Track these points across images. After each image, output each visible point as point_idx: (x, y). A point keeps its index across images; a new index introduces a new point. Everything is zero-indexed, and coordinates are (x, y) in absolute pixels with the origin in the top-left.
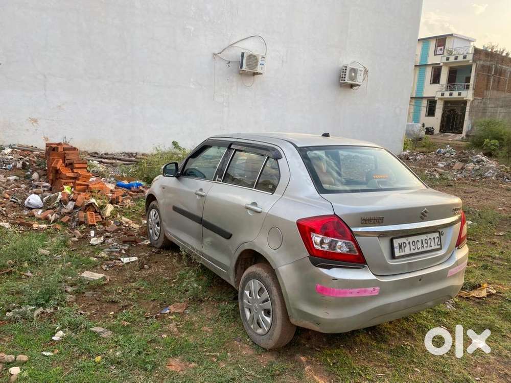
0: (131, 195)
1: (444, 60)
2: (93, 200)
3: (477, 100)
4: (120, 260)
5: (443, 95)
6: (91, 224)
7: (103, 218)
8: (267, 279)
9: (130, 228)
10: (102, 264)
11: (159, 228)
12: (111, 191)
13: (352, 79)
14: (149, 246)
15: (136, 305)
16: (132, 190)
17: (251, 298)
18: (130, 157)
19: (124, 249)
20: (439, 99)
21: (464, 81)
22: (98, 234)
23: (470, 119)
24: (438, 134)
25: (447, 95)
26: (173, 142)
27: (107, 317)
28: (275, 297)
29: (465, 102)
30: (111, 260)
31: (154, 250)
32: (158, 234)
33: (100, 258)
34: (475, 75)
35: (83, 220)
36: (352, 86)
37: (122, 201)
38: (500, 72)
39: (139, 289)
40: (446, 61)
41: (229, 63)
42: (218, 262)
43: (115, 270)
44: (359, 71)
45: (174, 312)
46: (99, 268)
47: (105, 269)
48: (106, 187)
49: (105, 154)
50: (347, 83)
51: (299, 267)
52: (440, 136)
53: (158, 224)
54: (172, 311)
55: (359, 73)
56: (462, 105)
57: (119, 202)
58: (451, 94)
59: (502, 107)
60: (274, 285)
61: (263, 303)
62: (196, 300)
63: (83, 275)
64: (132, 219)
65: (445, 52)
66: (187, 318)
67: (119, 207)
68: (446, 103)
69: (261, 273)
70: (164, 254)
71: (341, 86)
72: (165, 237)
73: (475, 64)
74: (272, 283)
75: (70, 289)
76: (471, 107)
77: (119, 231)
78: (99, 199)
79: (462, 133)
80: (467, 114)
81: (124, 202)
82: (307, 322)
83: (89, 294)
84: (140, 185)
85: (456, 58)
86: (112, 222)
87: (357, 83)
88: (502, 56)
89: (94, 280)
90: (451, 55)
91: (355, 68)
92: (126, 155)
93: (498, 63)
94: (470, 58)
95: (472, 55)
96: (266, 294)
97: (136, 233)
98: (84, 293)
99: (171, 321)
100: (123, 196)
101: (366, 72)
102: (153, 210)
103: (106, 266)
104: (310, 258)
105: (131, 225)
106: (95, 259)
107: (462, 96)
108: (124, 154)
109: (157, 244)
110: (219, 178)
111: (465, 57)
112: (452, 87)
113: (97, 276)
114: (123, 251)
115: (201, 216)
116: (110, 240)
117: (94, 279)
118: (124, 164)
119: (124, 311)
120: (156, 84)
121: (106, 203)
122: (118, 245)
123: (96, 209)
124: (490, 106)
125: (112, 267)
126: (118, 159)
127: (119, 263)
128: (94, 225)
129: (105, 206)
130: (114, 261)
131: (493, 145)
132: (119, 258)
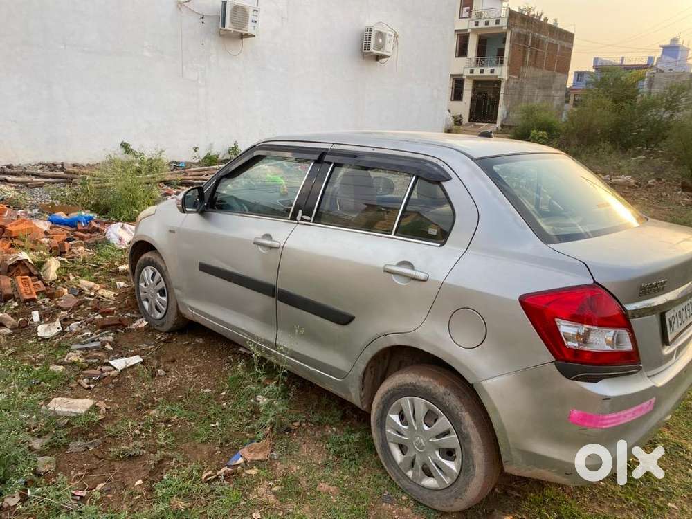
0: (81, 238)
1: (472, 25)
2: (24, 255)
3: (513, 80)
4: (108, 364)
5: (472, 72)
6: (27, 297)
7: (46, 285)
8: (448, 397)
9: (99, 299)
10: (77, 377)
11: (165, 299)
12: (46, 233)
13: (380, 47)
14: (148, 329)
15: (177, 457)
16: (79, 228)
17: (406, 427)
18: (53, 170)
19: (110, 343)
20: (468, 77)
21: (496, 54)
22: (48, 316)
23: (506, 104)
24: (466, 125)
25: (477, 72)
26: (121, 144)
27: (132, 495)
28: (469, 429)
29: (498, 82)
30: (92, 366)
31: (159, 337)
32: (164, 309)
33: (69, 364)
34: (510, 47)
35: (10, 291)
36: (378, 57)
37: (70, 250)
38: (537, 43)
39: (168, 421)
40: (474, 27)
41: (203, 18)
42: (317, 361)
43: (106, 385)
44: (387, 36)
45: (252, 462)
46: (73, 385)
47: (87, 386)
48: (36, 228)
49: (8, 167)
50: (372, 53)
51: (531, 379)
52: (470, 127)
53: (162, 292)
54: (249, 459)
55: (388, 38)
56: (496, 86)
57: (65, 252)
58: (482, 72)
59: (539, 88)
60: (463, 408)
61: (437, 437)
62: (282, 431)
63: (51, 406)
64: (96, 280)
65: (473, 14)
66: (280, 468)
67: (66, 260)
68: (476, 82)
69: (431, 387)
70: (179, 343)
71: (364, 57)
72: (179, 314)
73: (510, 32)
74: (459, 404)
75: (37, 444)
76: (507, 88)
77: (83, 306)
78: (32, 250)
79: (496, 123)
80: (501, 97)
81: (75, 250)
82: (542, 471)
83: (76, 446)
84: (91, 218)
85: (487, 23)
86: (65, 290)
87: (385, 53)
88: (539, 21)
89: (78, 416)
90: (480, 19)
91: (382, 31)
92: (46, 168)
93: (535, 31)
94: (504, 23)
95: (506, 19)
96: (444, 423)
97: (112, 306)
98: (66, 447)
99: (256, 481)
100: (68, 240)
101: (396, 37)
102: (148, 268)
103: (86, 380)
104: (555, 364)
105: (100, 293)
106: (61, 368)
107: (495, 74)
108: (41, 166)
109: (162, 325)
110: (303, 214)
111: (497, 22)
112: (483, 62)
113: (81, 405)
114: (108, 347)
115: (274, 283)
116: (74, 326)
117: (77, 414)
118: (49, 183)
119: (165, 477)
120: (86, 49)
121: (45, 257)
122: (95, 336)
123: (32, 269)
124: (527, 86)
125: (99, 380)
126: (33, 175)
127: (110, 371)
128: (34, 300)
129: (46, 262)
130: (99, 367)
131: (541, 138)
132: (106, 361)
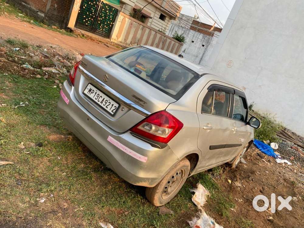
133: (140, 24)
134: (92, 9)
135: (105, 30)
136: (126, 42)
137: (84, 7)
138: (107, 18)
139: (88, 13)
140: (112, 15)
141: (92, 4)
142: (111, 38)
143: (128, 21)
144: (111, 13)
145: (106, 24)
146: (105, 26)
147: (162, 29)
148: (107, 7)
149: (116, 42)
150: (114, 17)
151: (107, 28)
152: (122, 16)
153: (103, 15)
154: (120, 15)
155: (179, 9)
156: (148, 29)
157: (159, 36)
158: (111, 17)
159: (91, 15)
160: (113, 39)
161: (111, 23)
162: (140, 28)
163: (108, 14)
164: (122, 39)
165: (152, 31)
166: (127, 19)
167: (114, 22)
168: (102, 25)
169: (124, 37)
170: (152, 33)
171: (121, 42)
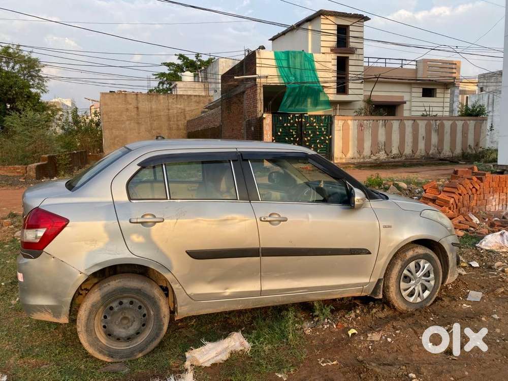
133: (377, 121)
134: (291, 131)
135: (320, 151)
136: (362, 156)
137: (279, 134)
138: (318, 133)
139: (287, 139)
140: (323, 126)
141: (289, 125)
142: (334, 158)
143: (354, 124)
144: (322, 125)
145: (319, 143)
146: (319, 146)
147: (425, 111)
148: (312, 119)
149: (344, 161)
150: (327, 127)
151: (322, 146)
152: (340, 121)
153: (310, 132)
154: (335, 121)
155: (454, 66)
156: (394, 121)
157: (422, 124)
158: (323, 129)
159: (292, 139)
160: (337, 159)
161: (327, 138)
162: (380, 126)
163: (317, 127)
164: (354, 153)
165: (406, 122)
166: (350, 122)
167: (331, 134)
168: (313, 146)
169: (356, 149)
170: (406, 125)
171: (353, 159)
